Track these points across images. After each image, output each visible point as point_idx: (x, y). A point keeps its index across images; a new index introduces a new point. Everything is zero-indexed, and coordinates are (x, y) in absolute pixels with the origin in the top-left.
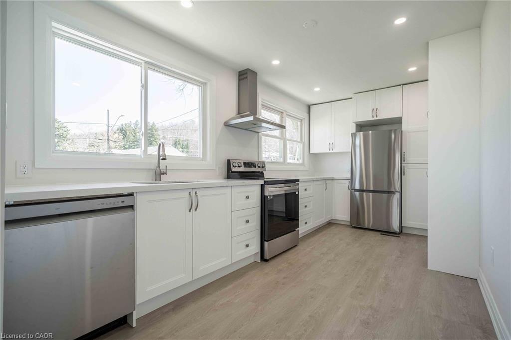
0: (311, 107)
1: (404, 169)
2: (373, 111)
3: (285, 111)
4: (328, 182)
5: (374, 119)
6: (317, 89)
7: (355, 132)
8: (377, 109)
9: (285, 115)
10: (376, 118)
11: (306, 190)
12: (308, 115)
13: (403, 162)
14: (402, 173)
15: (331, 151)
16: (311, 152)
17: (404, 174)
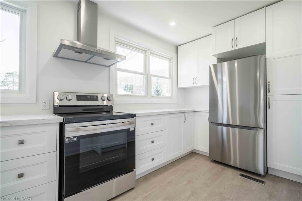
0: (178, 47)
1: (269, 101)
2: (232, 42)
3: (148, 49)
4: (186, 115)
5: (233, 49)
6: (173, 24)
7: (216, 63)
8: (236, 38)
9: (148, 53)
10: (236, 48)
11: (152, 124)
12: (175, 54)
13: (268, 94)
14: (266, 106)
15: (195, 85)
16: (179, 87)
17: (269, 107)
